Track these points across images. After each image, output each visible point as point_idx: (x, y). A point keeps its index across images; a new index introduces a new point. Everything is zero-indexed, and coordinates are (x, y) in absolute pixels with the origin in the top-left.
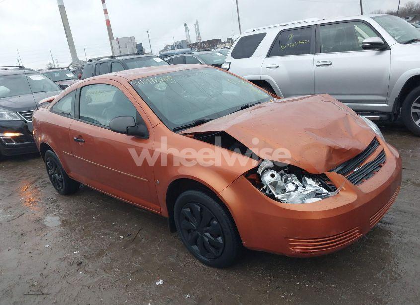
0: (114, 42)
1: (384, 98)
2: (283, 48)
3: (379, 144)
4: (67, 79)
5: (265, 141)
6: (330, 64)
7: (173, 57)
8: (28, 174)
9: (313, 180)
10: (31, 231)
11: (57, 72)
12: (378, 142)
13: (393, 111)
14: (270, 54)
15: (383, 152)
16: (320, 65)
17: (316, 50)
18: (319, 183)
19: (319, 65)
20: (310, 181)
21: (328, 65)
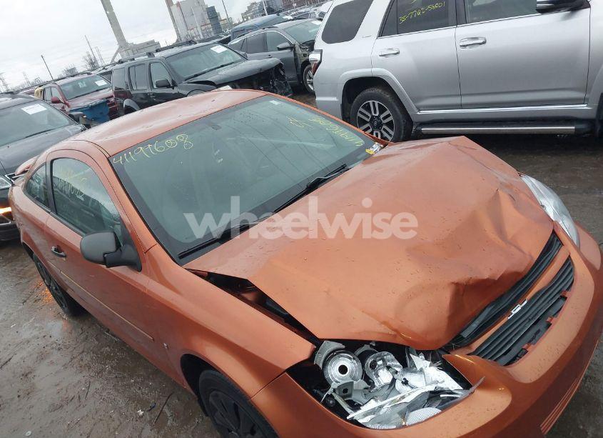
0: (174, 9)
1: (581, 95)
2: (403, 19)
3: (562, 244)
4: (97, 91)
5: (328, 292)
6: (484, 43)
7: (247, 36)
8: (30, 273)
9: (426, 359)
10: (12, 399)
11: (81, 80)
12: (559, 240)
13: (597, 116)
14: (383, 32)
15: (568, 262)
16: (467, 45)
17: (459, 20)
18: (439, 363)
19: (464, 46)
20: (420, 361)
21: (480, 44)
